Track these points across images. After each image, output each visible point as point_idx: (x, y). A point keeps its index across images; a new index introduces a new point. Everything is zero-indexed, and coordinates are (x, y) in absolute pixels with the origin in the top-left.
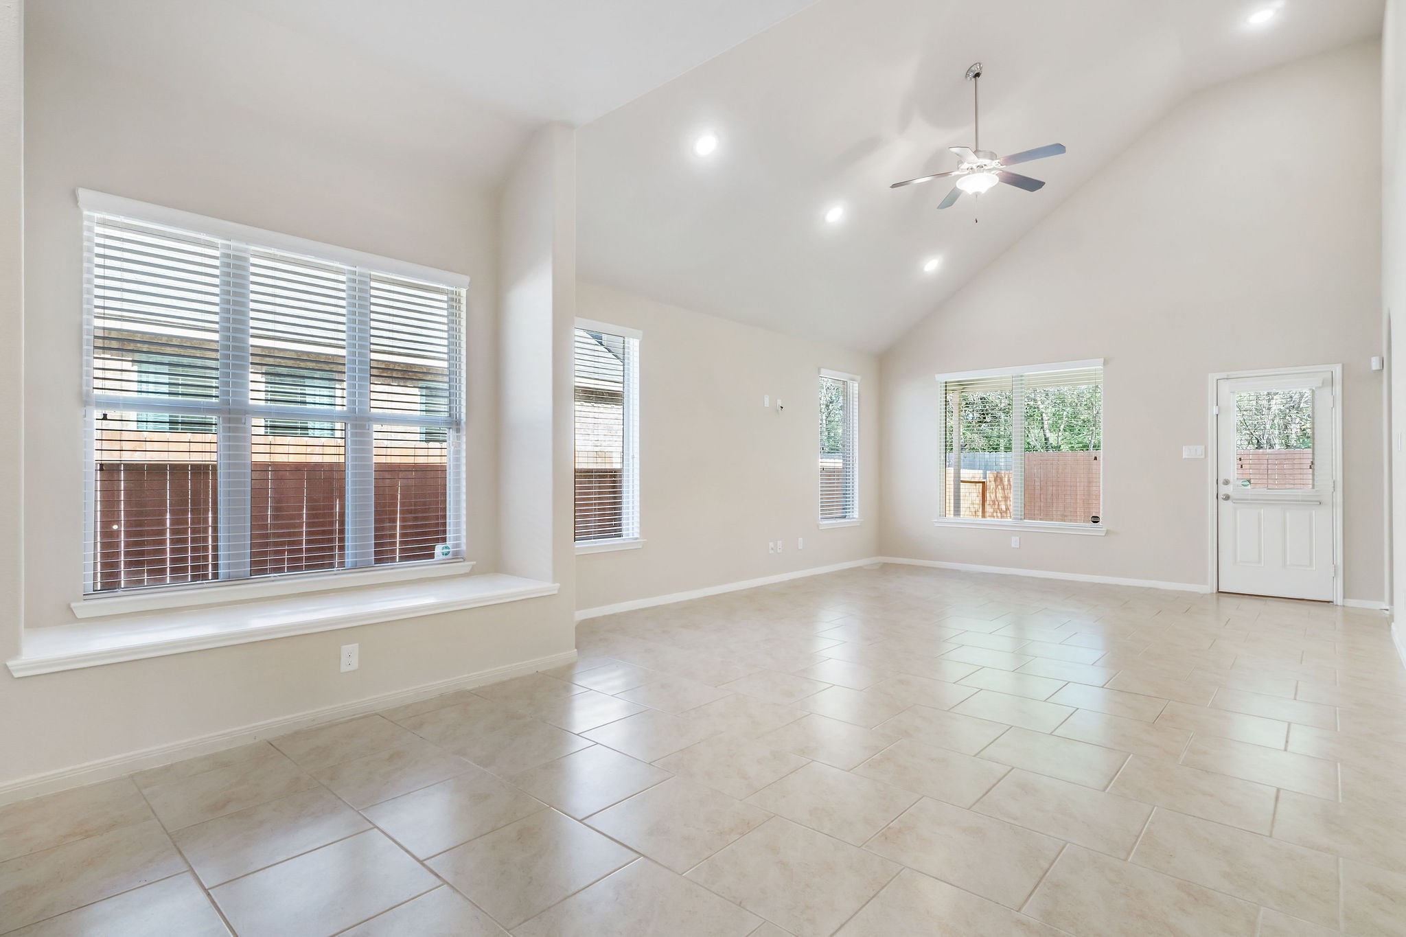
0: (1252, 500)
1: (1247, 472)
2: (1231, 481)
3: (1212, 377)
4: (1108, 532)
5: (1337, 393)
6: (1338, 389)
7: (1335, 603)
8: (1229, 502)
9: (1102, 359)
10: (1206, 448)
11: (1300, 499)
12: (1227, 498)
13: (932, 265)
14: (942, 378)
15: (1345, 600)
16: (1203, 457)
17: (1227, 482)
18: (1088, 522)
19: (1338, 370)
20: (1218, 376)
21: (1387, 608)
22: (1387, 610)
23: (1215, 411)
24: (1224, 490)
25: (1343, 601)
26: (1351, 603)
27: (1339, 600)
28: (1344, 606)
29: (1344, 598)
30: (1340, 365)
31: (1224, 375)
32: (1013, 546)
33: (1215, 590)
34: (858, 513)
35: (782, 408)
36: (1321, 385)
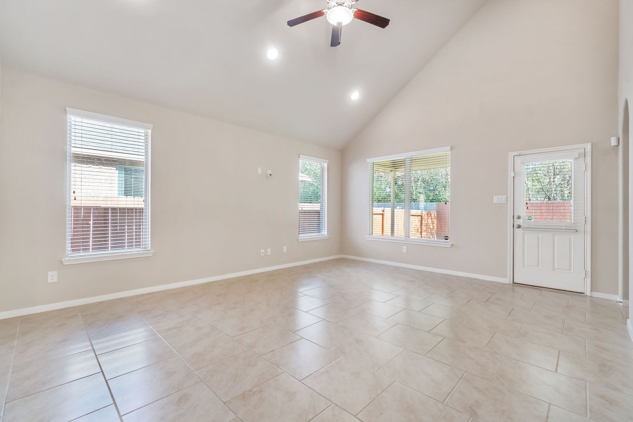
0: (533, 228)
1: (531, 211)
2: (522, 216)
3: (511, 155)
4: (452, 245)
5: (588, 162)
6: (589, 159)
7: (585, 294)
8: (520, 230)
9: (450, 147)
10: (507, 197)
11: (564, 228)
12: (519, 227)
13: (355, 96)
14: (370, 161)
15: (592, 292)
16: (505, 202)
17: (519, 218)
18: (442, 239)
19: (589, 147)
20: (515, 153)
21: (621, 301)
22: (621, 302)
23: (512, 176)
24: (518, 222)
25: (591, 293)
26: (596, 295)
27: (588, 293)
28: (591, 296)
29: (591, 291)
30: (590, 144)
31: (517, 153)
32: (404, 251)
33: (511, 282)
34: (327, 232)
35: (271, 175)
36: (577, 157)
